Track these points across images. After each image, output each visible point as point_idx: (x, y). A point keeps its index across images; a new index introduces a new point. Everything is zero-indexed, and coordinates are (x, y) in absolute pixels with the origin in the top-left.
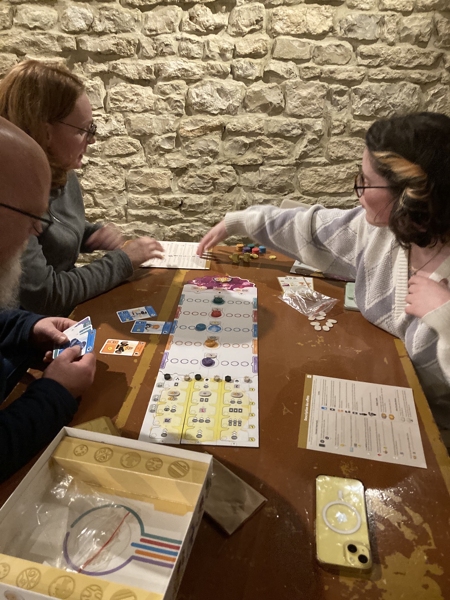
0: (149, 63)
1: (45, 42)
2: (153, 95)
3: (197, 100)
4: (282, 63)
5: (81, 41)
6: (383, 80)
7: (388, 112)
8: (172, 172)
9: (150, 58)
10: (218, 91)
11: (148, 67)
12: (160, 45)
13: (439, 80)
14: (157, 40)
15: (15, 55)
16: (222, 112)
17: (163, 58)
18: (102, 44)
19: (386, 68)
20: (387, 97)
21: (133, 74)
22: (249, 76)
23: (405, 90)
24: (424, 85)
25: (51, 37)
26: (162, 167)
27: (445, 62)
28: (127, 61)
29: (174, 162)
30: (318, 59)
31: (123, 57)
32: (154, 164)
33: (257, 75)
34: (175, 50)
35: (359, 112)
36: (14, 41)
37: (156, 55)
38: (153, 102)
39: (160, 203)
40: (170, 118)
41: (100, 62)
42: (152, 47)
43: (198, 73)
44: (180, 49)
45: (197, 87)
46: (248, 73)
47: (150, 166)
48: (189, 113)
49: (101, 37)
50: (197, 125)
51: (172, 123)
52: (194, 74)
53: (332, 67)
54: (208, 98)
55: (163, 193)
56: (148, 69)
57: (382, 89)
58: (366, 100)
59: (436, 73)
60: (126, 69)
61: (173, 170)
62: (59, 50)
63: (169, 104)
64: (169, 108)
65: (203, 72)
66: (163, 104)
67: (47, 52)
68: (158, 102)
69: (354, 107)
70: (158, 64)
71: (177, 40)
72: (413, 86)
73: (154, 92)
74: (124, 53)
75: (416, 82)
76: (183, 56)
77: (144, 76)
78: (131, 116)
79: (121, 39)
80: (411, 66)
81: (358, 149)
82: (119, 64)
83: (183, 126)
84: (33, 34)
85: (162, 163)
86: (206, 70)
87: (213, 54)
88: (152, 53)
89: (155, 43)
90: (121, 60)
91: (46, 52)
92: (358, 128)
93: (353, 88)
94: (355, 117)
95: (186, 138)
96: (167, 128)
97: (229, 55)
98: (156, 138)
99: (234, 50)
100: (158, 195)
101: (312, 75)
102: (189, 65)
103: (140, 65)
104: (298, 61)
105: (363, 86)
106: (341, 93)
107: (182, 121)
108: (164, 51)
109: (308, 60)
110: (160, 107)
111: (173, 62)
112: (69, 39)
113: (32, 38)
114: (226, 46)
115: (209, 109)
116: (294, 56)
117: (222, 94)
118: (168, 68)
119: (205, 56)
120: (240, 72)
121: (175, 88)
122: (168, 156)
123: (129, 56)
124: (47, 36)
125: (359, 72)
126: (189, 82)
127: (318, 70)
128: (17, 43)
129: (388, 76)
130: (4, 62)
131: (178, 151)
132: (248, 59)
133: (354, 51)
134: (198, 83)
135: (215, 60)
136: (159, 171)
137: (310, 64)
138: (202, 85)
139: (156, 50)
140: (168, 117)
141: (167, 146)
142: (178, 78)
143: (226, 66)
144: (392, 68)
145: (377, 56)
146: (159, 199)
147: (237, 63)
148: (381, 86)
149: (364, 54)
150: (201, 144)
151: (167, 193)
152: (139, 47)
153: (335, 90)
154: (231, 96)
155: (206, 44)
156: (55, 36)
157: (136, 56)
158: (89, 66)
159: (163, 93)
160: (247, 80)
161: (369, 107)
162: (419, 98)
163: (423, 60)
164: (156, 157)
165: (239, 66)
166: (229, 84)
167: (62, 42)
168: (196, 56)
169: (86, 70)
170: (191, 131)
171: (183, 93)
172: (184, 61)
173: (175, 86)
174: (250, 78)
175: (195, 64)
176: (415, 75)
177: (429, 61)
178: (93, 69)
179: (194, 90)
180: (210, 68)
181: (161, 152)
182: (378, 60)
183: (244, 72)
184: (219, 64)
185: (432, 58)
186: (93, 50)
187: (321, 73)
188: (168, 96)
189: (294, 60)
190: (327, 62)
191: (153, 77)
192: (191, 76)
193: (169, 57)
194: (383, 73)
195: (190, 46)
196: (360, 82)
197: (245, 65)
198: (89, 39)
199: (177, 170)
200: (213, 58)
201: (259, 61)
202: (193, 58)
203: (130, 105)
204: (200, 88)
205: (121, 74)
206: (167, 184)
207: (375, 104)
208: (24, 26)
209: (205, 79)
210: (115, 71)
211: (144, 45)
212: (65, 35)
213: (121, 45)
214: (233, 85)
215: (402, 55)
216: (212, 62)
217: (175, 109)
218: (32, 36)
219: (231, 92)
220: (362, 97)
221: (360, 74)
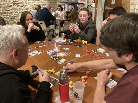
4: (35, 3)
16: (31, 9)
21: (21, 6)
34: (25, 3)
37: (23, 3)
48: (27, 9)
54: (29, 8)
56: (23, 5)
62: (13, 3)
66: (24, 9)
67: (11, 4)
78: (21, 10)
102: (27, 4)
104: (37, 3)
105: (43, 5)
114: (30, 2)
118: (25, 5)
126: (27, 6)
129: (45, 4)
130: (6, 5)
133: (41, 2)
145: (43, 2)
152: (21, 3)
155: (28, 2)
159: (24, 7)
160: (32, 5)
163: (47, 2)
178: (16, 5)
186: (16, 3)
201: (33, 3)
203: (21, 9)
208: (9, 1)
209: (29, 6)
210: (19, 5)
213: (19, 3)
215: (45, 2)
216: (29, 4)
219: (31, 7)
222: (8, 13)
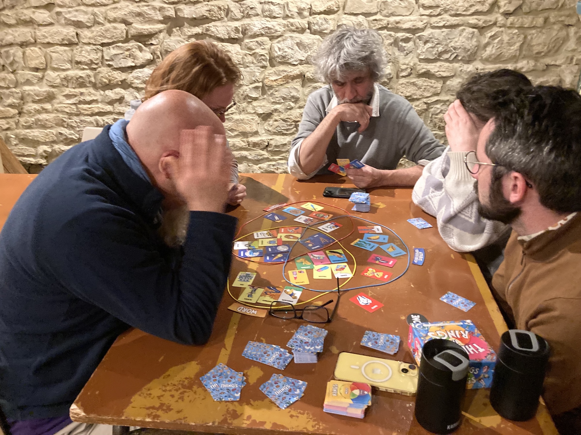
0: (237, 24)
1: (149, 13)
2: (240, 51)
3: (279, 53)
4: (353, 18)
5: (179, 9)
6: (444, 27)
7: (450, 54)
8: (259, 117)
9: (237, 20)
10: (298, 44)
11: (236, 27)
12: (246, 8)
13: (495, 24)
14: (243, 4)
15: (123, 25)
16: (301, 62)
17: (249, 19)
18: (197, 11)
19: (446, 16)
20: (449, 41)
21: (223, 35)
22: (324, 30)
23: (464, 34)
24: (482, 29)
25: (154, 8)
26: (250, 113)
27: (499, 7)
28: (218, 23)
29: (261, 108)
30: (384, 12)
31: (215, 21)
32: (243, 111)
33: (332, 28)
34: (259, 12)
35: (424, 56)
36: (123, 13)
37: (243, 17)
38: (241, 57)
39: (249, 145)
40: (256, 70)
41: (195, 26)
42: (239, 11)
43: (279, 30)
44: (263, 11)
45: (279, 42)
46: (323, 27)
47: (240, 113)
48: (272, 65)
49: (196, 5)
50: (280, 75)
51: (258, 74)
52: (276, 31)
53: (398, 19)
54: (290, 51)
55: (251, 136)
56: (237, 30)
57: (443, 34)
58: (429, 45)
59: (491, 18)
60: (217, 30)
61: (259, 115)
62: (161, 18)
63: (255, 58)
64: (255, 61)
65: (284, 29)
66: (250, 59)
67: (151, 21)
68: (245, 57)
69: (419, 51)
70: (244, 25)
71: (261, 3)
72: (471, 30)
73: (241, 49)
74: (215, 17)
75: (474, 27)
76: (266, 16)
77: (233, 35)
79: (212, 5)
80: (469, 13)
81: (425, 89)
82: (211, 27)
83: (267, 76)
84: (138, 6)
85: (250, 110)
86: (287, 27)
87: (292, 13)
88: (239, 16)
89: (242, 7)
90: (213, 23)
91: (149, 21)
92: (423, 70)
93: (417, 35)
94: (421, 60)
95: (271, 87)
96: (254, 79)
97: (306, 13)
98: (244, 88)
99: (311, 9)
100: (247, 138)
101: (380, 26)
102: (271, 23)
103: (229, 26)
104: (367, 15)
105: (426, 33)
106: (407, 40)
107: (267, 72)
108: (250, 13)
109: (376, 14)
110: (247, 61)
111: (258, 22)
112: (169, 9)
113: (138, 10)
114: (303, 6)
115: (290, 61)
116: (364, 11)
117: (301, 47)
118: (253, 28)
119: (285, 16)
120: (316, 27)
121: (260, 44)
122: (255, 103)
123: (219, 20)
124: (150, 7)
125: (422, 21)
126: (272, 38)
127: (385, 22)
128: (125, 14)
129: (448, 24)
130: (115, 31)
131: (264, 99)
132: (323, 16)
133: (416, 3)
134: (279, 39)
135: (293, 18)
136: (247, 117)
137: (378, 17)
138: (284, 40)
139: (243, 13)
140: (254, 69)
141: (254, 95)
142: (262, 35)
143: (304, 23)
144: (451, 15)
145: (438, 7)
146: (248, 142)
147: (313, 19)
148: (443, 32)
149: (425, 5)
150: (284, 91)
151: (256, 136)
152: (228, 11)
153: (401, 38)
154: (309, 48)
155: (286, 5)
156: (158, 7)
157: (226, 19)
158: (186, 30)
159: (250, 49)
160: (322, 34)
161: (433, 51)
162: (478, 41)
163: (479, 7)
164: (244, 104)
165: (315, 22)
166: (307, 38)
167: (163, 12)
168: (277, 16)
169: (183, 33)
170: (275, 80)
171: (266, 48)
172: (267, 21)
173: (259, 42)
174: (325, 31)
175: (276, 23)
176: (472, 20)
177: (485, 8)
178: (189, 33)
179: (276, 45)
180: (290, 26)
181: (249, 100)
182: (438, 10)
183: (320, 27)
184: (298, 21)
185: (487, 5)
186: (189, 17)
187: (388, 24)
188: (254, 51)
189: (364, 14)
190: (392, 14)
191: (241, 35)
192: (273, 33)
193: (254, 18)
194: (444, 21)
195: (272, 7)
196: (423, 30)
197: (320, 21)
198: (185, 8)
199: (263, 115)
200: (292, 17)
201: (332, 16)
202: (275, 17)
204: (282, 43)
205: (213, 35)
206: (255, 128)
207: (438, 48)
209: (286, 35)
210: (208, 33)
211: (232, 9)
212: (166, 6)
213: (213, 11)
214: (310, 39)
215: (459, 4)
216: (291, 20)
217: (261, 62)
218: (138, 8)
219: (308, 44)
220: (426, 42)
221: (422, 23)
222: (124, 85)
